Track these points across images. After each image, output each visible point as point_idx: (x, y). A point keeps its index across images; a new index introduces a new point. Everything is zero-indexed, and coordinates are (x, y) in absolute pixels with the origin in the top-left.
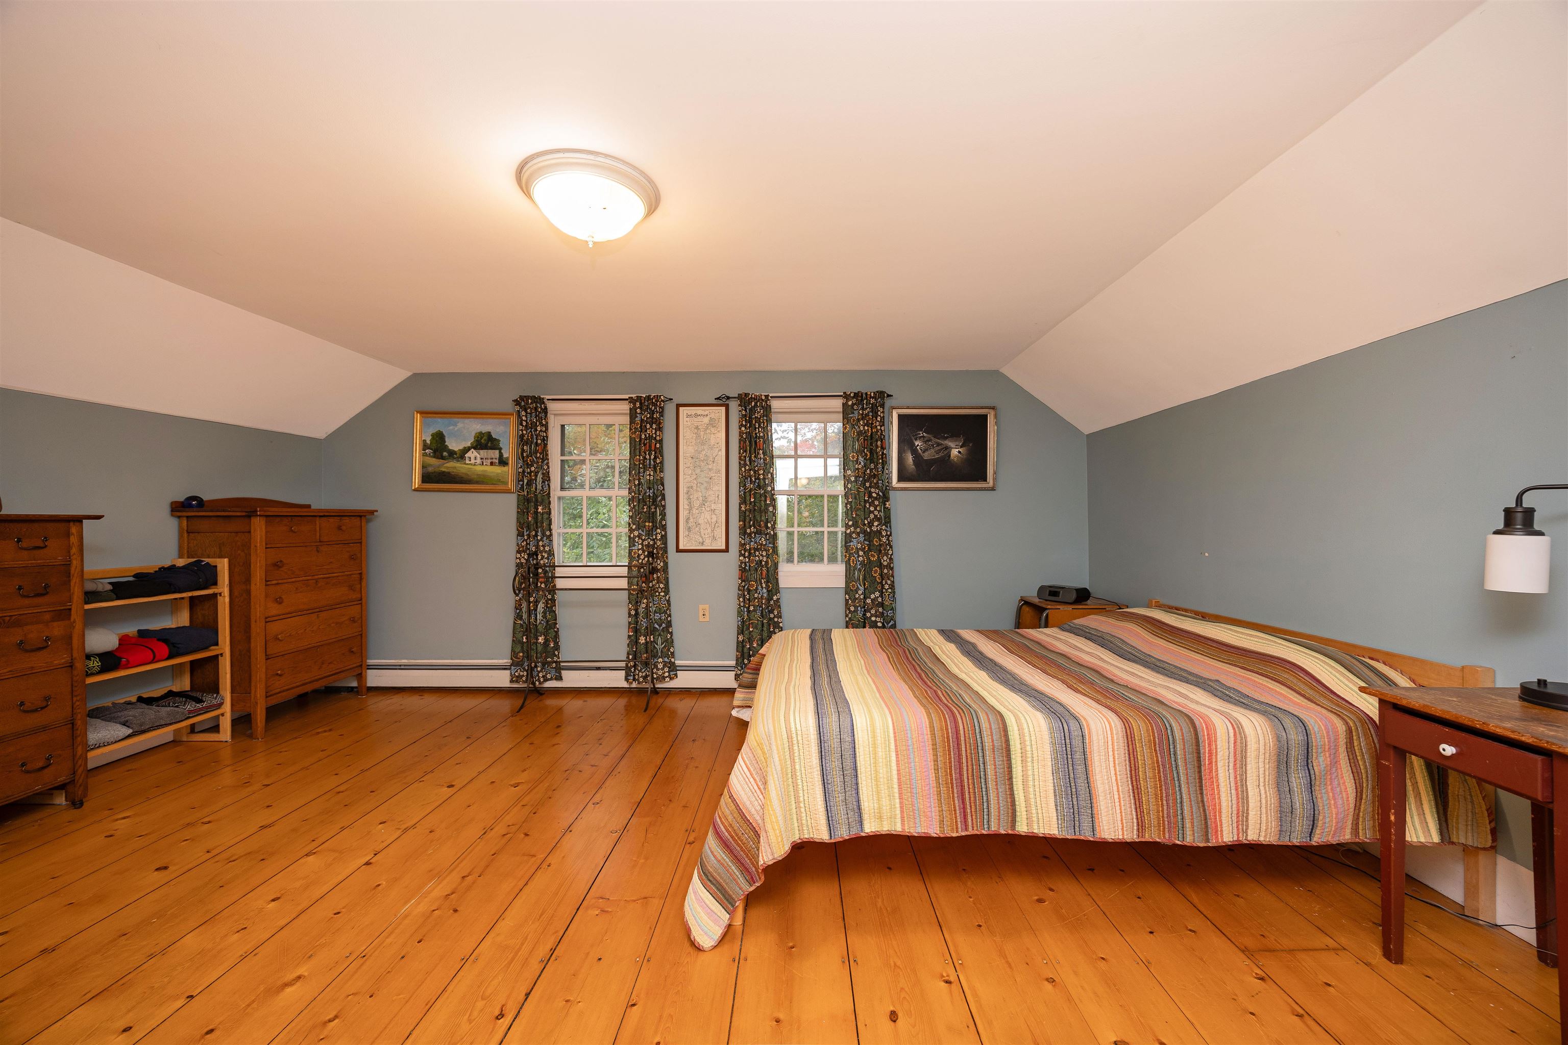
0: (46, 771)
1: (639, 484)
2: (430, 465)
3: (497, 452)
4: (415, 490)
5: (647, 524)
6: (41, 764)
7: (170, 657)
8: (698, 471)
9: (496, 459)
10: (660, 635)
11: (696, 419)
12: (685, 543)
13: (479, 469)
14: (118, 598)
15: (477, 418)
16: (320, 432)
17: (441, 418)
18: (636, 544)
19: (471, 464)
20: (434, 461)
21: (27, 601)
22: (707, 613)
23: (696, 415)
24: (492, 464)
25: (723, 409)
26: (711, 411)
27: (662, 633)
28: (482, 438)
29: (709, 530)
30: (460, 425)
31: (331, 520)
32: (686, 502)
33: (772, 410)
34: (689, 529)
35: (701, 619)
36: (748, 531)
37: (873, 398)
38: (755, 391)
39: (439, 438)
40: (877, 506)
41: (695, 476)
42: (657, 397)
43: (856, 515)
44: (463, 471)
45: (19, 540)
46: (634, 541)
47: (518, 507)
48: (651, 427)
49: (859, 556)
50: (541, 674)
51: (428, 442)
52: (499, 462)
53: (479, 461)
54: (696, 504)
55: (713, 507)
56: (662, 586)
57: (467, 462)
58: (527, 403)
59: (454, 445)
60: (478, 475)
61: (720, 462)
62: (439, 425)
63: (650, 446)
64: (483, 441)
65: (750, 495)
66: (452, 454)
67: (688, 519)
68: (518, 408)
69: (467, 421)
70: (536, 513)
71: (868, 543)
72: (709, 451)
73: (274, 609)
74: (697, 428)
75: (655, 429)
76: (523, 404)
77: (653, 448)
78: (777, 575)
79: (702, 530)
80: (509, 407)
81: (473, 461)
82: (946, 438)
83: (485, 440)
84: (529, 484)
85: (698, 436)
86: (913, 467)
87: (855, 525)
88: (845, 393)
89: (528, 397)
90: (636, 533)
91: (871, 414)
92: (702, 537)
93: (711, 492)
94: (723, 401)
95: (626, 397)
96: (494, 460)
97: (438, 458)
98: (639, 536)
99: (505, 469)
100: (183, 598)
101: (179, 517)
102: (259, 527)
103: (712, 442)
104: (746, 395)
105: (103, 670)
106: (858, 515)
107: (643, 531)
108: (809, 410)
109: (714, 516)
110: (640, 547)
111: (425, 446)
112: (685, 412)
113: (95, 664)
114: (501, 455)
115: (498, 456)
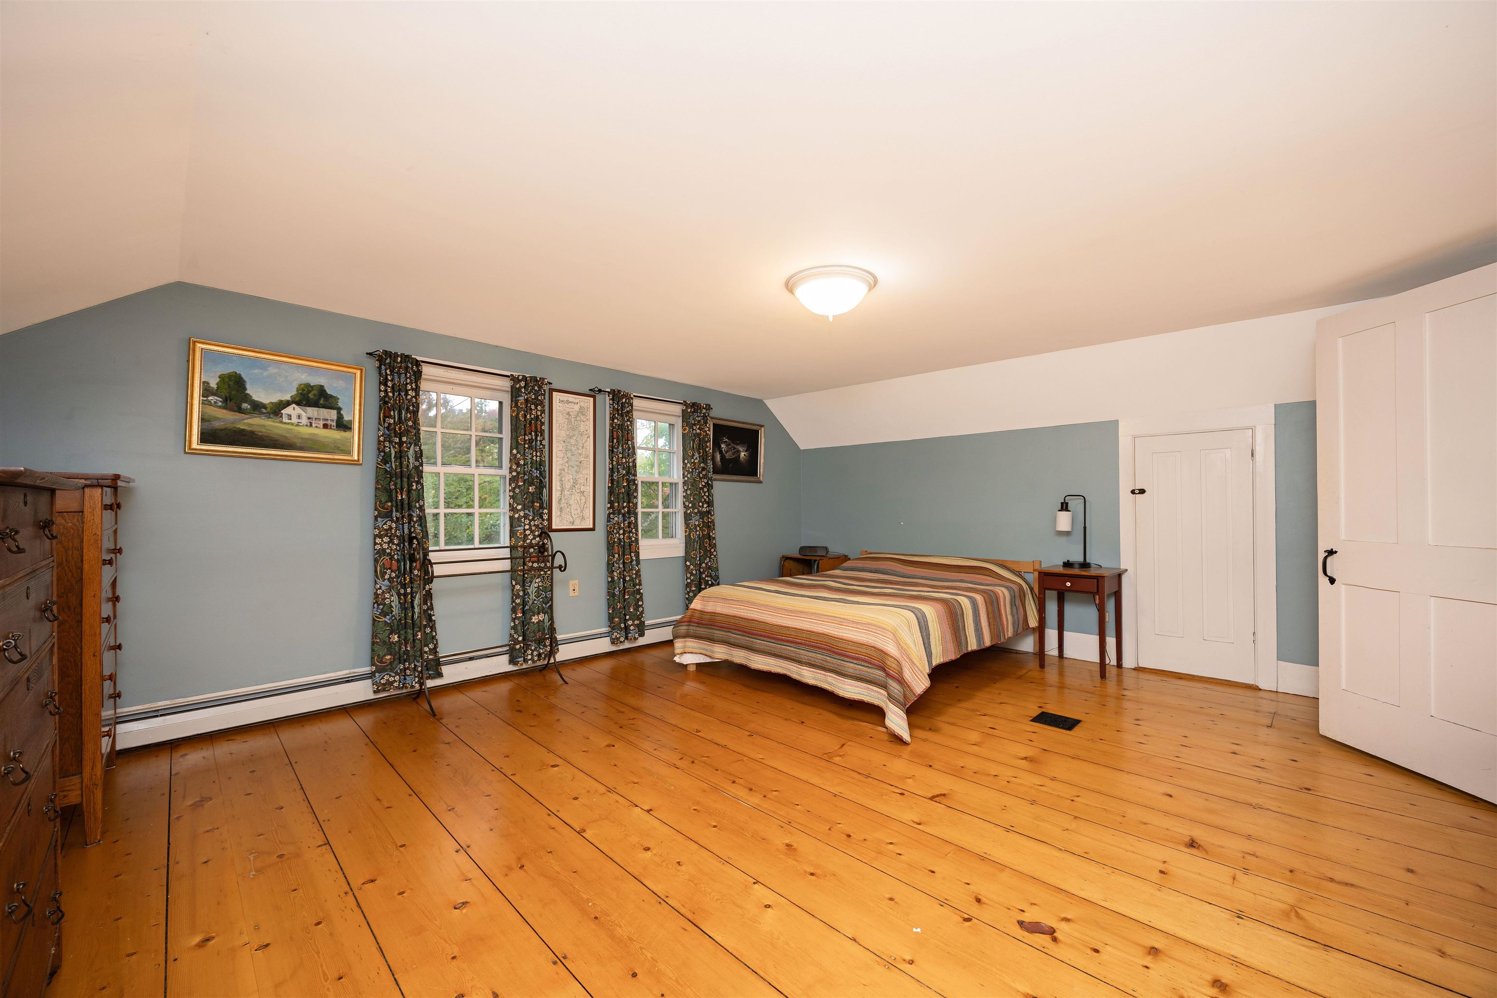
2: (216, 419)
3: (334, 412)
4: (191, 450)
5: (536, 504)
8: (569, 454)
9: (332, 420)
10: (546, 613)
11: (567, 406)
12: (557, 523)
13: (305, 430)
15: (303, 365)
18: (522, 524)
19: (292, 424)
20: (223, 414)
22: (577, 589)
23: (568, 402)
24: (325, 426)
25: (592, 399)
26: (581, 400)
27: (548, 611)
28: (309, 392)
29: (579, 511)
32: (558, 484)
33: (634, 407)
34: (561, 510)
35: (571, 593)
36: (623, 511)
37: (705, 409)
38: (624, 388)
39: (235, 382)
40: (706, 492)
41: (567, 460)
42: (542, 379)
43: (694, 498)
44: (276, 431)
46: (519, 521)
47: (377, 482)
48: (536, 408)
49: (697, 531)
51: (216, 386)
52: (337, 426)
53: (304, 421)
54: (568, 485)
55: (582, 488)
57: (285, 420)
58: (389, 360)
60: (302, 439)
61: (588, 447)
63: (536, 427)
64: (311, 395)
65: (623, 480)
66: (257, 407)
67: (561, 499)
68: (379, 364)
70: (410, 490)
71: (702, 520)
72: (579, 437)
74: (568, 414)
75: (540, 411)
77: (539, 430)
78: (639, 549)
79: (572, 511)
80: (365, 360)
81: (294, 420)
82: (738, 444)
83: (315, 395)
84: (398, 456)
85: (570, 422)
86: (720, 463)
87: (694, 507)
88: (685, 402)
89: (393, 354)
90: (520, 514)
91: (702, 421)
92: (572, 517)
93: (580, 476)
94: (593, 393)
95: (508, 373)
96: (329, 422)
97: (231, 410)
98: (526, 517)
99: (347, 434)
103: (582, 429)
104: (619, 391)
106: (696, 499)
107: (529, 511)
108: (653, 410)
109: (583, 498)
110: (526, 527)
111: (207, 391)
112: (558, 397)
114: (340, 417)
115: (335, 417)
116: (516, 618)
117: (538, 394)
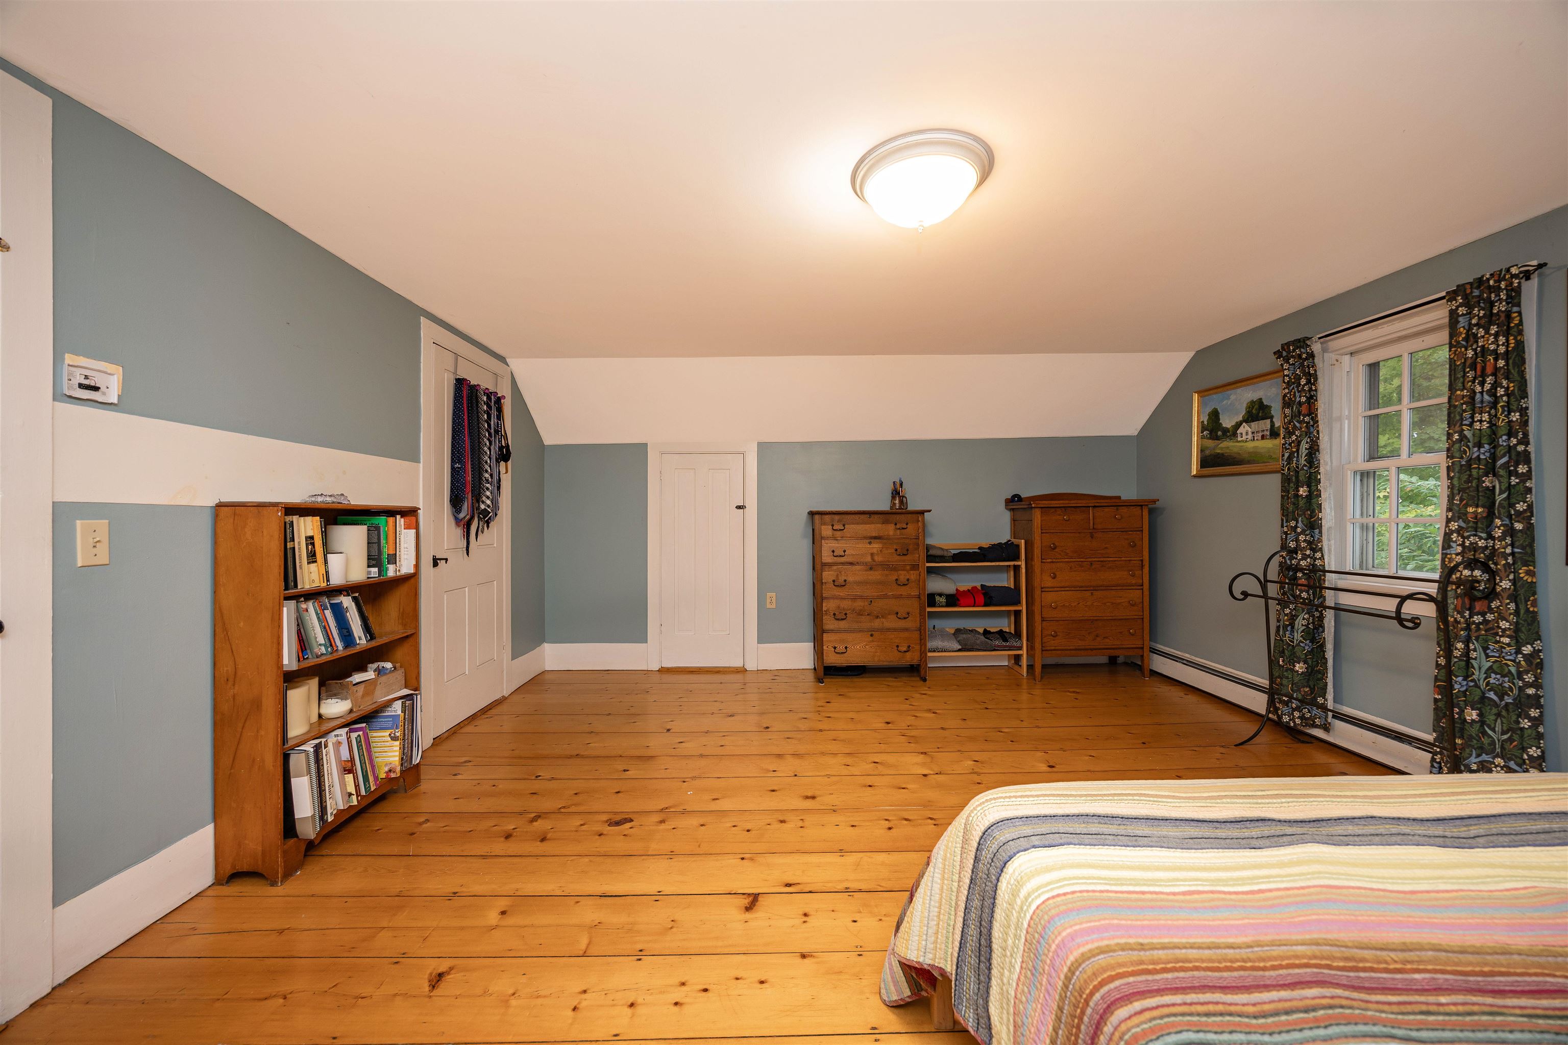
0: (907, 653)
1: (1460, 441)
2: (1207, 448)
3: (1268, 421)
4: (1195, 476)
5: (1471, 510)
6: (905, 649)
7: (985, 605)
9: (1267, 430)
10: (1499, 715)
13: (1250, 445)
14: (954, 561)
15: (1248, 385)
16: (1132, 430)
17: (1216, 393)
18: (1454, 545)
19: (1242, 441)
20: (1210, 443)
21: (898, 558)
24: (1263, 437)
27: (1504, 713)
28: (1253, 407)
30: (1233, 397)
31: (1106, 510)
39: (1215, 415)
42: (1502, 274)
44: (1235, 450)
45: (896, 524)
46: (1451, 540)
47: (1282, 491)
48: (1487, 331)
50: (1297, 714)
51: (1206, 423)
52: (1271, 435)
53: (1250, 436)
56: (1504, 624)
57: (1239, 439)
58: (1289, 352)
59: (1227, 422)
60: (1249, 453)
62: (1215, 401)
63: (1484, 369)
64: (1254, 411)
66: (1225, 431)
68: (1280, 361)
69: (1239, 391)
70: (1297, 496)
73: (1048, 582)
75: (1496, 335)
76: (1284, 354)
77: (1489, 370)
80: (1269, 362)
81: (1244, 437)
83: (1256, 409)
84: (1290, 459)
89: (1288, 344)
90: (1454, 526)
95: (1439, 293)
96: (1265, 433)
97: (1213, 439)
98: (1459, 531)
99: (1276, 441)
100: (1009, 566)
101: (1013, 510)
102: (1037, 516)
105: (948, 605)
107: (1465, 522)
110: (1459, 549)
111: (1203, 428)
113: (943, 600)
114: (1272, 425)
115: (1269, 427)
116: (1436, 700)
117: (1492, 304)
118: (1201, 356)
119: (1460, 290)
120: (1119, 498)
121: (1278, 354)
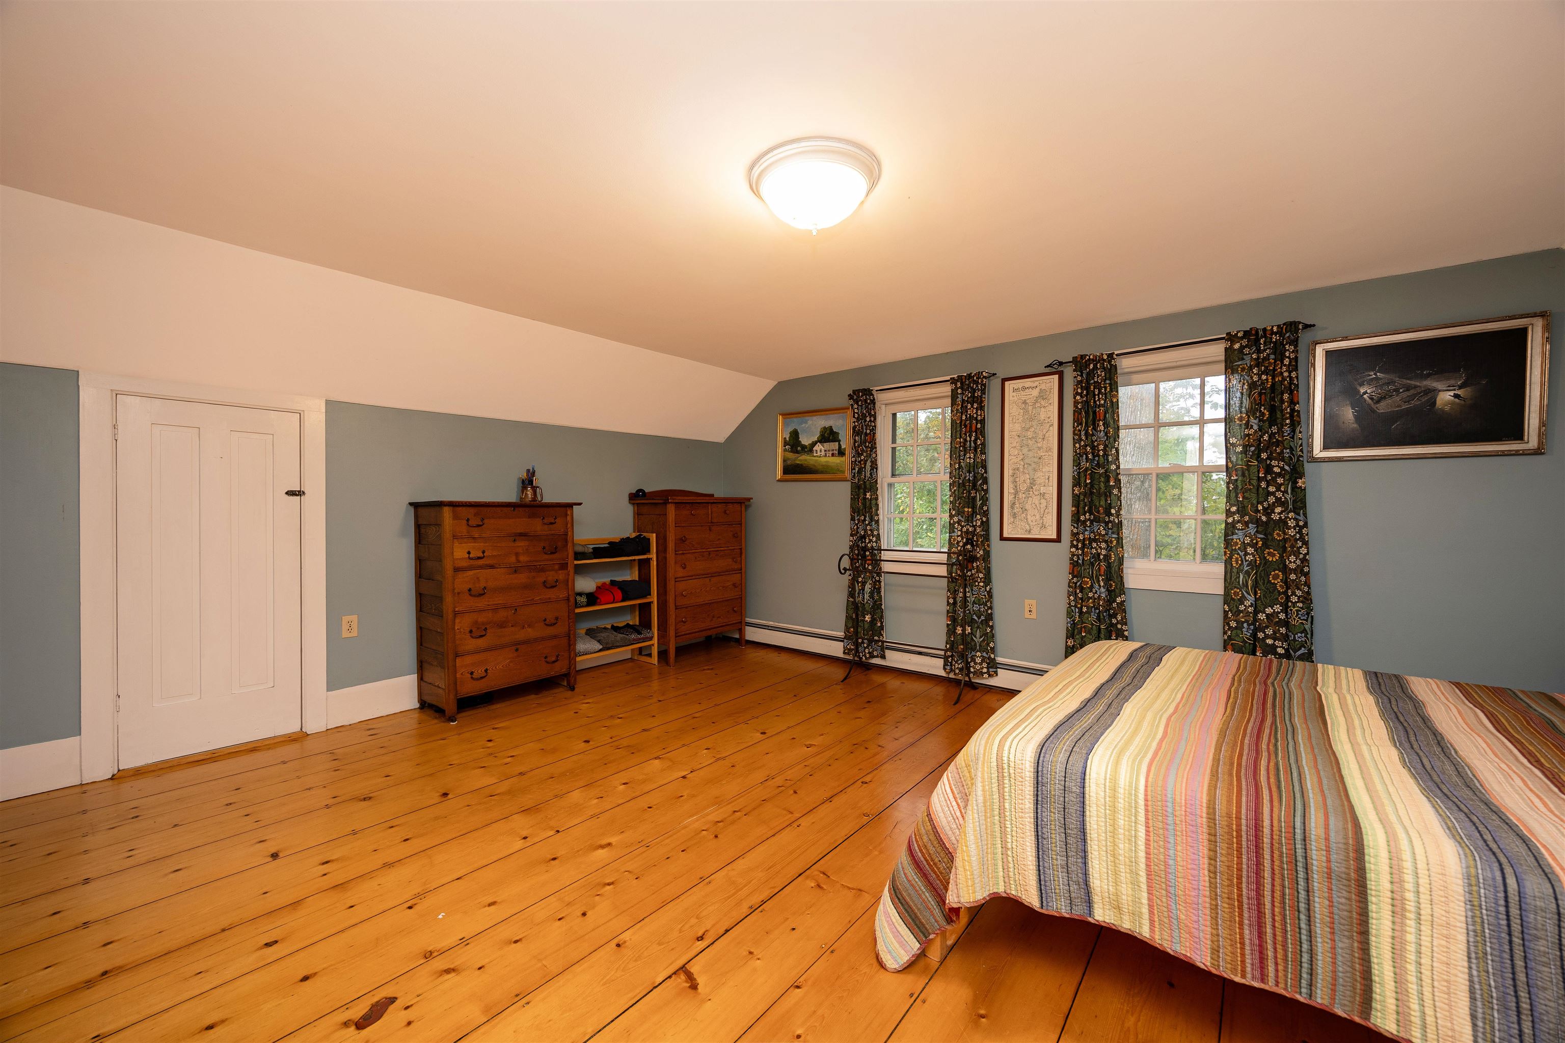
0: (556, 663)
1: (959, 468)
2: (789, 459)
3: (837, 443)
4: (779, 481)
5: (966, 510)
6: (554, 659)
7: (623, 600)
8: (1025, 450)
9: (836, 450)
10: (978, 627)
11: (1023, 393)
12: (1010, 530)
13: (823, 460)
14: (595, 558)
15: (822, 415)
16: (721, 438)
17: (796, 417)
18: (956, 530)
19: (817, 456)
20: (791, 456)
21: (546, 557)
22: (1034, 610)
23: (1024, 388)
24: (833, 455)
25: (1056, 377)
26: (1041, 382)
27: (981, 626)
28: (825, 432)
29: (1038, 517)
30: (810, 422)
31: (720, 506)
32: (1012, 486)
33: (1119, 371)
34: (1014, 516)
35: (1027, 615)
36: (1082, 518)
37: (1276, 334)
38: (1092, 350)
39: (795, 434)
40: (1282, 484)
41: (1022, 457)
42: (979, 374)
43: (1243, 498)
44: (812, 462)
45: (543, 518)
46: (954, 527)
47: (852, 494)
48: (972, 406)
49: (1246, 554)
50: (867, 651)
51: (788, 439)
52: (838, 453)
53: (823, 453)
54: (1023, 487)
55: (1042, 490)
56: (981, 575)
57: (815, 454)
58: (858, 396)
59: (805, 440)
60: (822, 465)
61: (1051, 439)
62: (794, 424)
63: (971, 427)
64: (826, 435)
65: (1086, 476)
66: (804, 448)
67: (1014, 504)
68: (851, 402)
69: (815, 418)
70: (865, 499)
71: (1262, 536)
72: (1038, 428)
73: (681, 573)
74: (1025, 402)
75: (977, 409)
76: (855, 397)
77: (974, 429)
78: (1122, 572)
79: (1029, 517)
80: (845, 402)
81: (819, 454)
82: (1428, 376)
83: (828, 434)
84: (860, 472)
85: (1026, 411)
86: (1355, 425)
87: (1242, 511)
88: (1229, 334)
89: (859, 391)
90: (956, 519)
91: (1272, 357)
92: (1029, 524)
93: (1039, 474)
94: (1055, 368)
95: (948, 378)
96: (834, 452)
97: (794, 453)
98: (959, 522)
99: (843, 459)
100: (634, 560)
101: (633, 504)
102: (671, 510)
103: (1042, 417)
104: (1082, 357)
105: (589, 604)
106: (1247, 498)
107: (962, 517)
108: (1174, 364)
109: (1043, 501)
110: (959, 533)
111: (786, 443)
112: (1012, 386)
113: (583, 599)
114: (840, 446)
115: (837, 448)
116: (948, 625)
117: (974, 391)
118: (782, 387)
119: (960, 377)
120: (712, 495)
121: (851, 397)
